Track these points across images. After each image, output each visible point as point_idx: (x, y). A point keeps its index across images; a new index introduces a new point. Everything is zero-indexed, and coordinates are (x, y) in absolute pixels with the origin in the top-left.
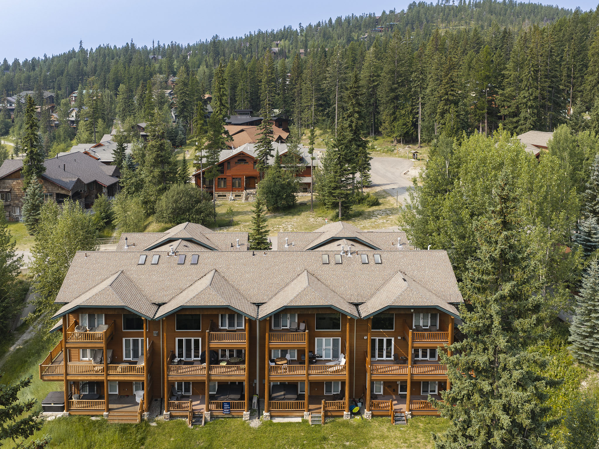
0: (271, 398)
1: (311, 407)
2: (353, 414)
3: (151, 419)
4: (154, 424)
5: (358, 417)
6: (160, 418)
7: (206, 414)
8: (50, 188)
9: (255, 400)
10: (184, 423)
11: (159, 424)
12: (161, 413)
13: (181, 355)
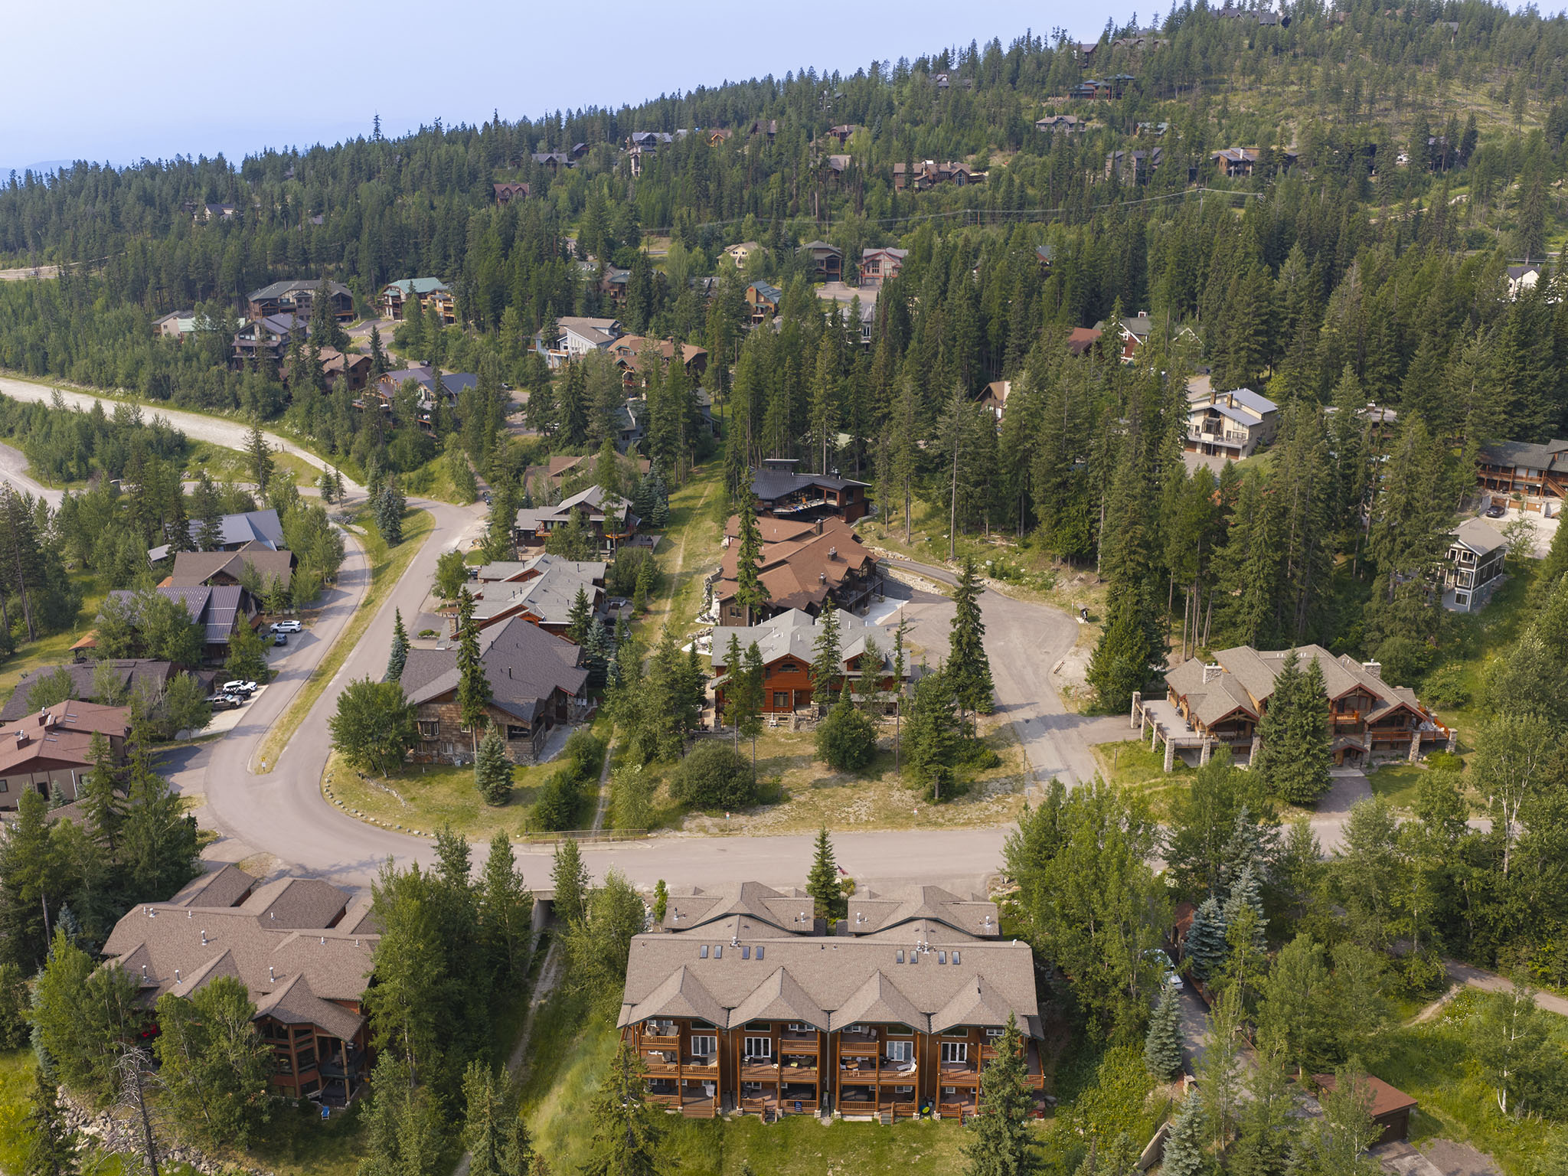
0: (842, 1099)
1: (882, 1105)
2: (922, 1114)
3: (724, 1114)
4: (728, 1119)
5: (927, 1118)
6: (733, 1112)
7: (779, 1112)
8: (499, 718)
9: (826, 1098)
10: (757, 1119)
11: (734, 1120)
12: (733, 1108)
13: (750, 1053)
